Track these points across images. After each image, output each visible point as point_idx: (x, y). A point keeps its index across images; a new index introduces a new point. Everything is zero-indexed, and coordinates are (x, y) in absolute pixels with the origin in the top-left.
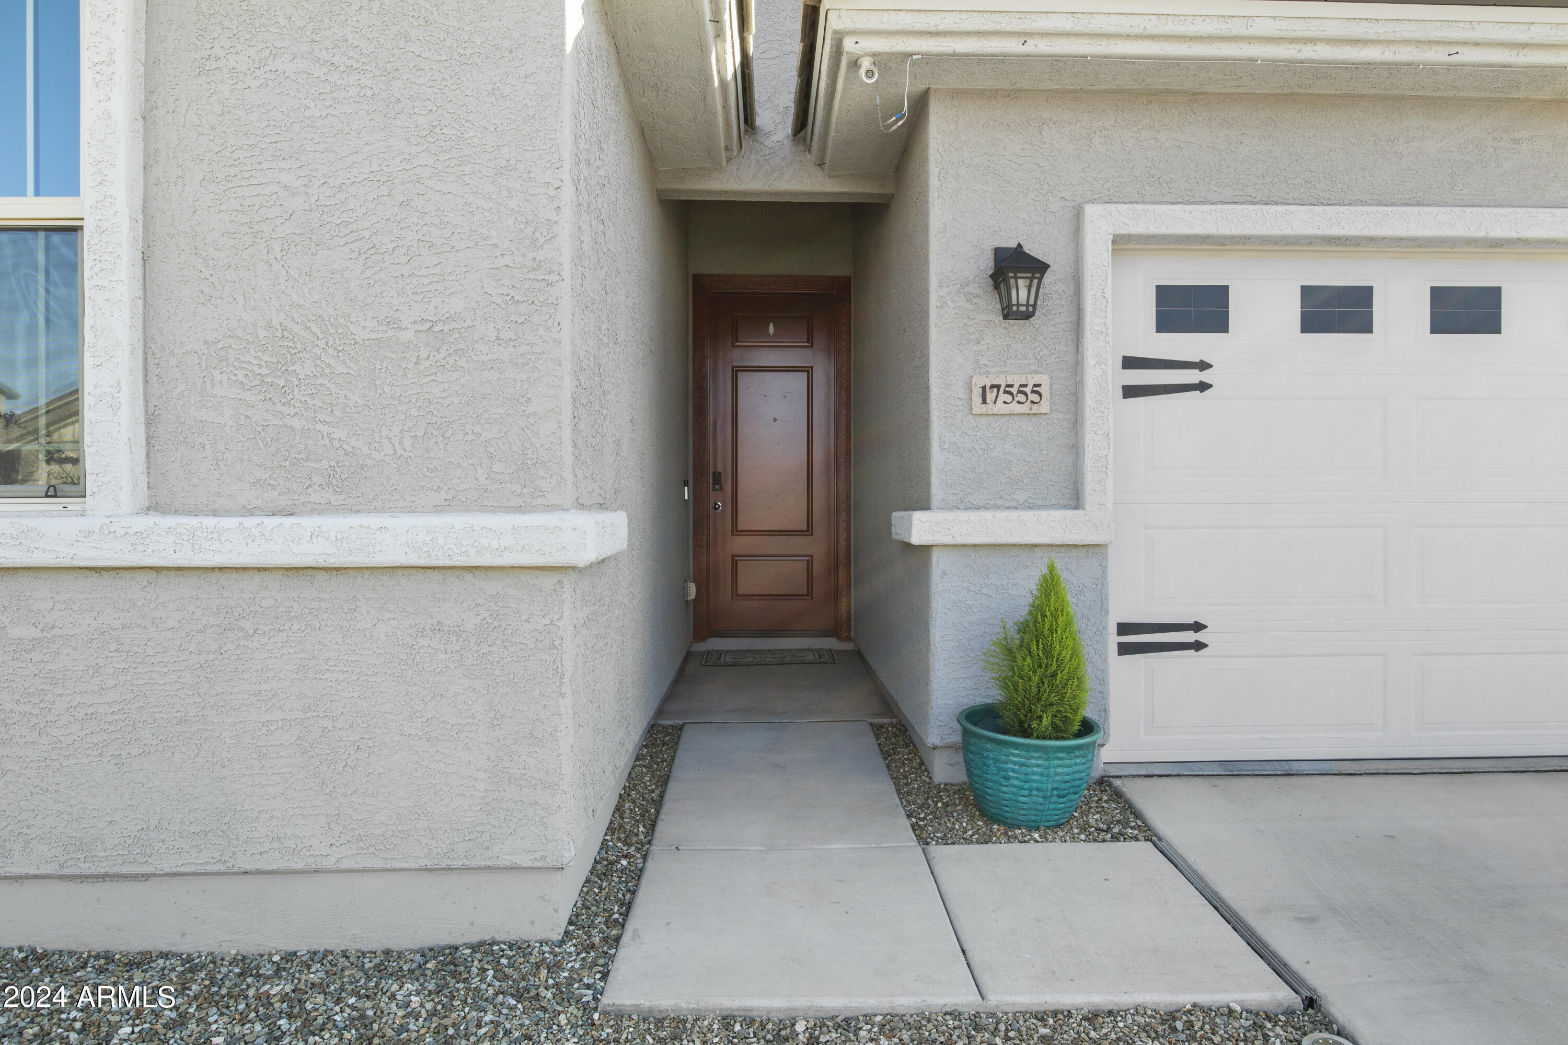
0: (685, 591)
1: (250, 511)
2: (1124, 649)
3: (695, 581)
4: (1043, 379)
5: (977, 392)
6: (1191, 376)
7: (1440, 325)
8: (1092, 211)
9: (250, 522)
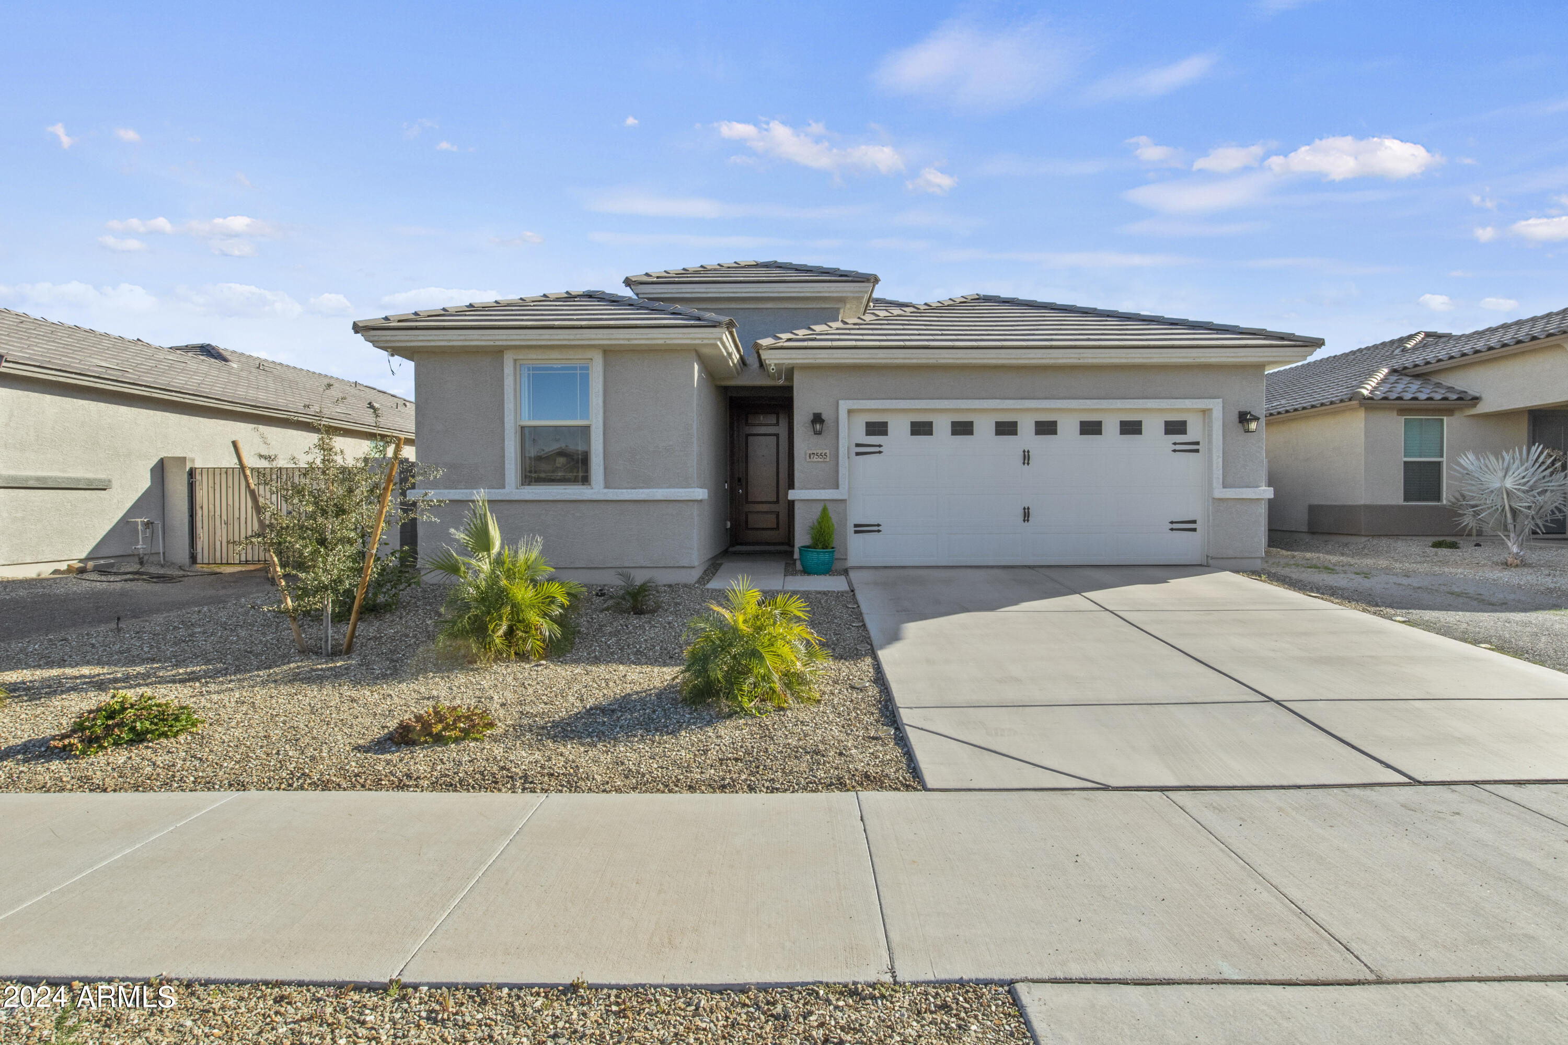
0: (726, 524)
1: (627, 488)
2: (856, 532)
3: (730, 521)
4: (827, 451)
5: (808, 455)
6: (877, 449)
7: (954, 433)
8: (841, 402)
9: (629, 490)
